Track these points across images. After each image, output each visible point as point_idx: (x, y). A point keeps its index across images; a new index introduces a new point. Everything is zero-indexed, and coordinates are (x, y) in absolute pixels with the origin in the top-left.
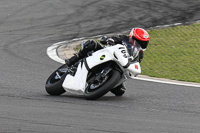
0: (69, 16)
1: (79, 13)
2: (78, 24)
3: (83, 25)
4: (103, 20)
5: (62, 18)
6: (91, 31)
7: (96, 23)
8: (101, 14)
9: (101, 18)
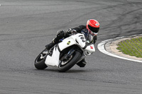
0: (114, 22)
1: (120, 19)
2: (119, 27)
3: (123, 28)
4: (138, 24)
5: (109, 23)
6: (129, 32)
7: (133, 26)
8: (136, 20)
9: (136, 22)
